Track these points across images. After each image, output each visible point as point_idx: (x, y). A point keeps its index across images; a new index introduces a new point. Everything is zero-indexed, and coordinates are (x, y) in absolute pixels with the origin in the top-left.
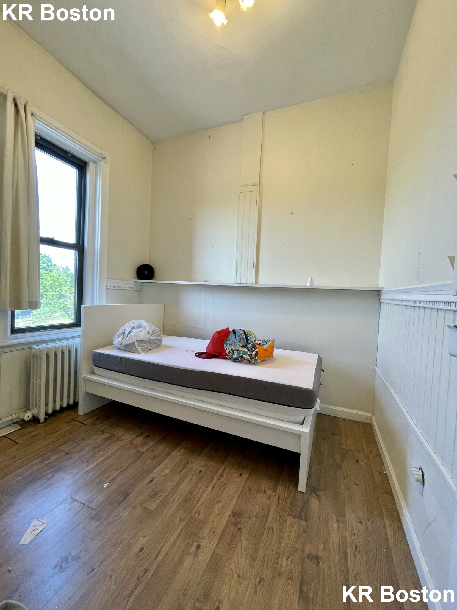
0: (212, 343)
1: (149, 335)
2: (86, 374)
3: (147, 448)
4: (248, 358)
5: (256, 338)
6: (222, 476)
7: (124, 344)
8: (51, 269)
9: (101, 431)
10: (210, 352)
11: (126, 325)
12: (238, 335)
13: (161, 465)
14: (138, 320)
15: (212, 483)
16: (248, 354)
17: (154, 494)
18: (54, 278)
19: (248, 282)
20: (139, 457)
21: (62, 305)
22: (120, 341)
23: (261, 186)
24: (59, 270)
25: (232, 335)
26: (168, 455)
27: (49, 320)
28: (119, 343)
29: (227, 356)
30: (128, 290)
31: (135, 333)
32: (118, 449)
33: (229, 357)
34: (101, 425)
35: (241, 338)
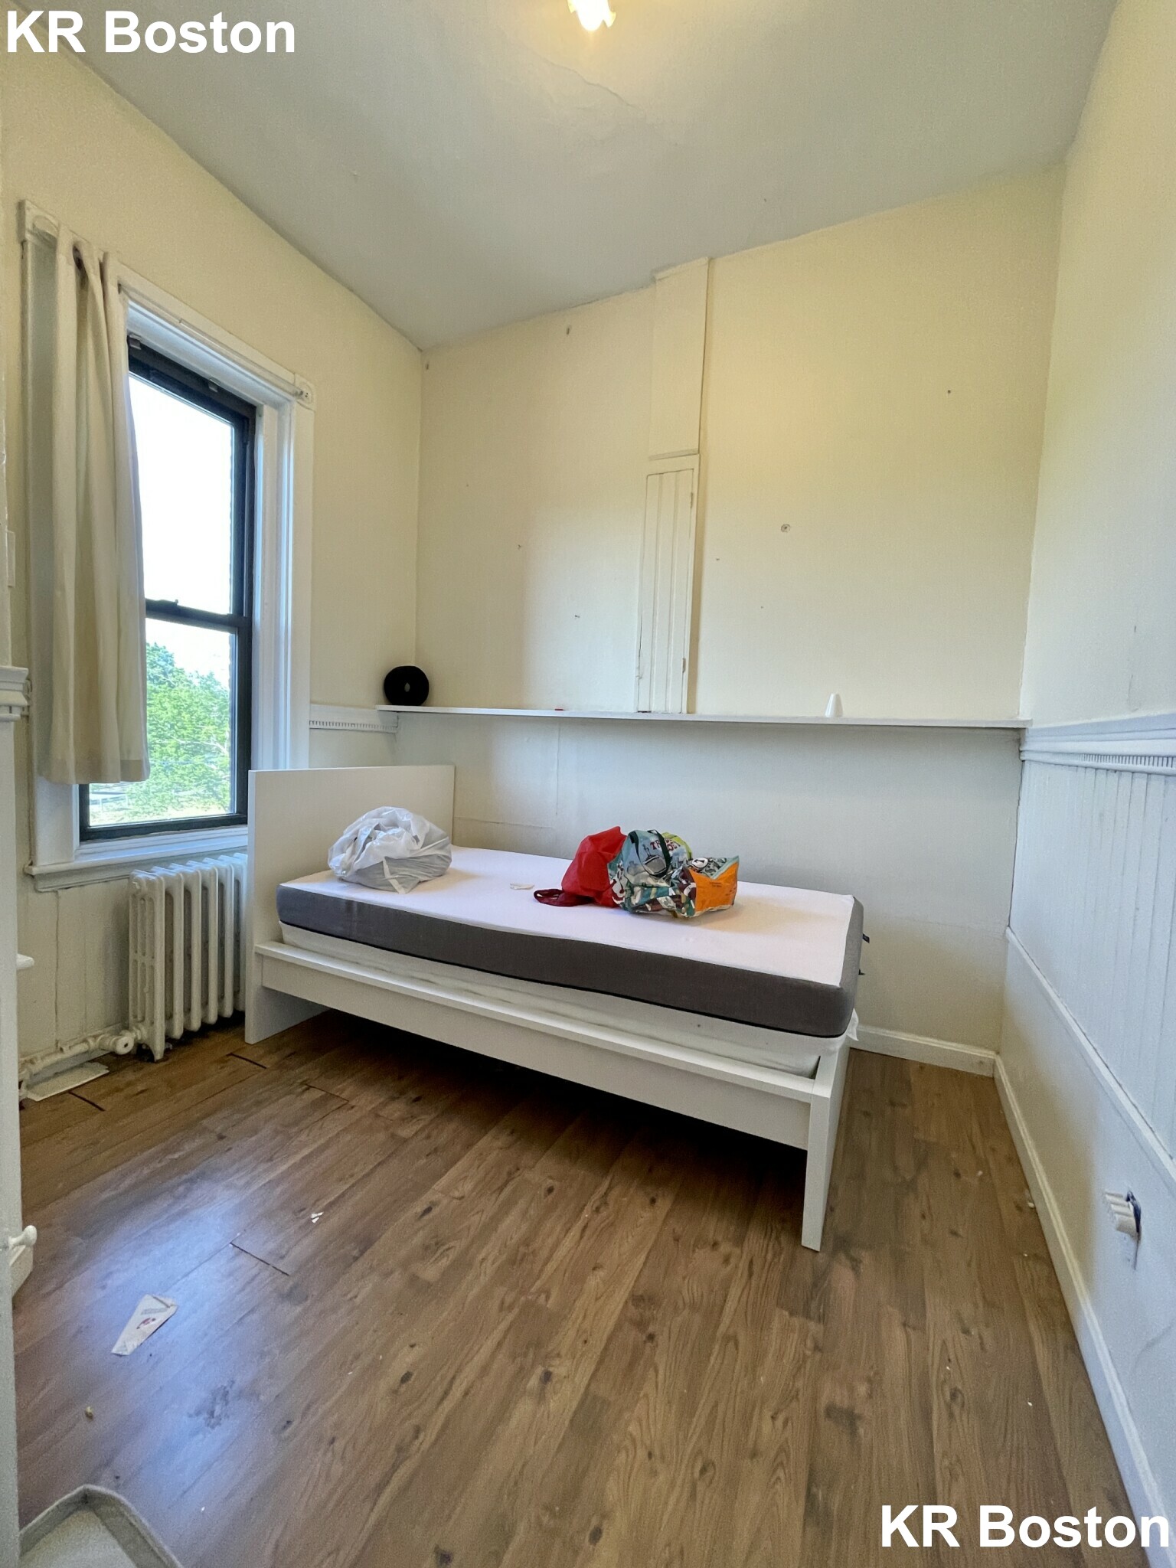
0: (577, 867)
1: (417, 847)
2: (263, 942)
3: (417, 1127)
4: (671, 905)
5: (691, 854)
6: (605, 1203)
7: (356, 867)
8: (171, 681)
9: (302, 1084)
10: (572, 891)
11: (361, 819)
12: (644, 846)
13: (451, 1171)
14: (390, 808)
15: (581, 1221)
16: (670, 894)
17: (433, 1242)
18: (179, 704)
19: (670, 709)
20: (397, 1151)
21: (200, 769)
22: (346, 861)
23: (702, 458)
24: (191, 682)
25: (628, 848)
27: (170, 808)
28: (344, 866)
29: (615, 901)
30: (363, 731)
31: (382, 839)
32: (346, 1130)
33: (621, 901)
34: (302, 1069)
35: (653, 852)
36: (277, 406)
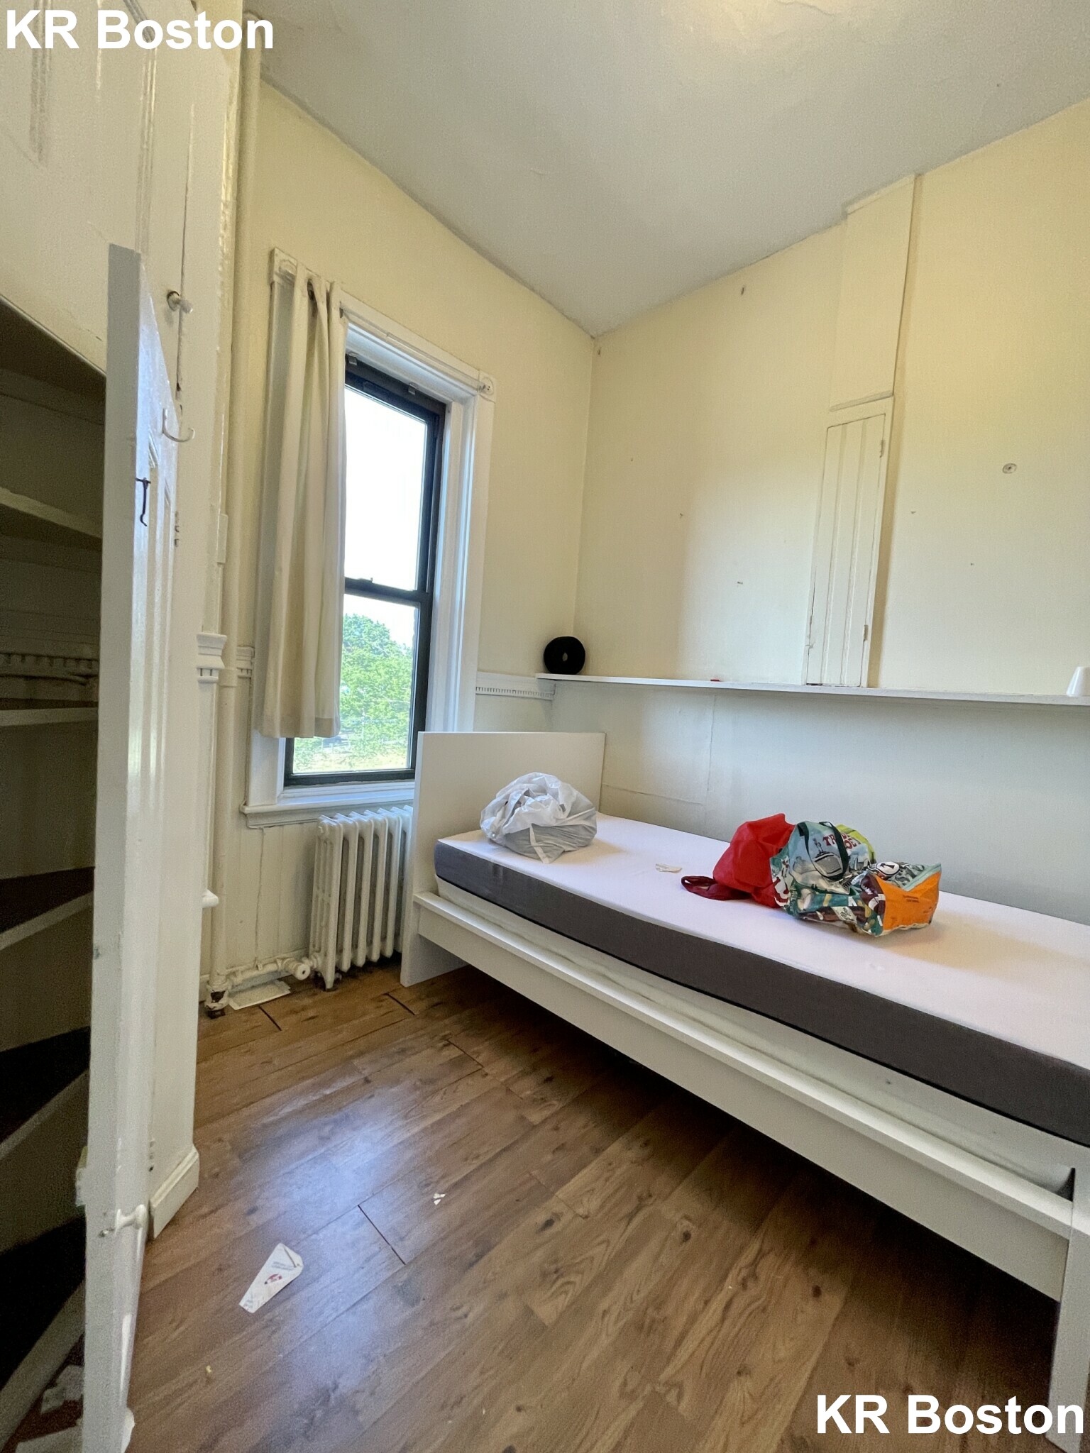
0: (732, 856)
1: (563, 816)
2: (421, 893)
3: (546, 1113)
4: (851, 918)
5: (873, 854)
6: (754, 1276)
7: (505, 831)
8: (386, 650)
9: (444, 1038)
10: (726, 882)
11: (513, 783)
12: (815, 840)
13: (577, 1178)
14: (541, 774)
15: (723, 1293)
16: (850, 905)
17: (553, 1267)
18: (390, 670)
20: (525, 1137)
22: (496, 824)
23: (897, 399)
24: (400, 652)
25: (796, 842)
26: (597, 1151)
28: (494, 830)
29: (778, 902)
30: (523, 698)
31: (530, 806)
32: (477, 1100)
33: (785, 904)
34: (446, 1021)
35: (825, 847)
36: (463, 401)
